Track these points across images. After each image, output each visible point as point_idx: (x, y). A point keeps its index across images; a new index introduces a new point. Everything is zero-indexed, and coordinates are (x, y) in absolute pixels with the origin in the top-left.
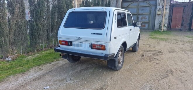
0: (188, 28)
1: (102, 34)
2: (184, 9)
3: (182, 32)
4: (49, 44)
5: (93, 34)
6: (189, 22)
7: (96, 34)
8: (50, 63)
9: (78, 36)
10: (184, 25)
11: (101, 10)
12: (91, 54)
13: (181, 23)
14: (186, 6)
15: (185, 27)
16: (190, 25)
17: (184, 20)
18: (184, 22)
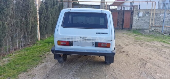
0: (121, 27)
1: (107, 33)
2: (118, 13)
3: (118, 30)
4: (13, 46)
5: (98, 33)
6: (121, 23)
7: (101, 33)
8: (37, 67)
9: (82, 36)
10: (119, 25)
11: (100, 12)
12: (98, 52)
13: (117, 24)
14: (119, 12)
15: (120, 27)
16: (122, 25)
17: (118, 22)
18: (119, 23)
